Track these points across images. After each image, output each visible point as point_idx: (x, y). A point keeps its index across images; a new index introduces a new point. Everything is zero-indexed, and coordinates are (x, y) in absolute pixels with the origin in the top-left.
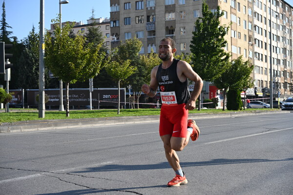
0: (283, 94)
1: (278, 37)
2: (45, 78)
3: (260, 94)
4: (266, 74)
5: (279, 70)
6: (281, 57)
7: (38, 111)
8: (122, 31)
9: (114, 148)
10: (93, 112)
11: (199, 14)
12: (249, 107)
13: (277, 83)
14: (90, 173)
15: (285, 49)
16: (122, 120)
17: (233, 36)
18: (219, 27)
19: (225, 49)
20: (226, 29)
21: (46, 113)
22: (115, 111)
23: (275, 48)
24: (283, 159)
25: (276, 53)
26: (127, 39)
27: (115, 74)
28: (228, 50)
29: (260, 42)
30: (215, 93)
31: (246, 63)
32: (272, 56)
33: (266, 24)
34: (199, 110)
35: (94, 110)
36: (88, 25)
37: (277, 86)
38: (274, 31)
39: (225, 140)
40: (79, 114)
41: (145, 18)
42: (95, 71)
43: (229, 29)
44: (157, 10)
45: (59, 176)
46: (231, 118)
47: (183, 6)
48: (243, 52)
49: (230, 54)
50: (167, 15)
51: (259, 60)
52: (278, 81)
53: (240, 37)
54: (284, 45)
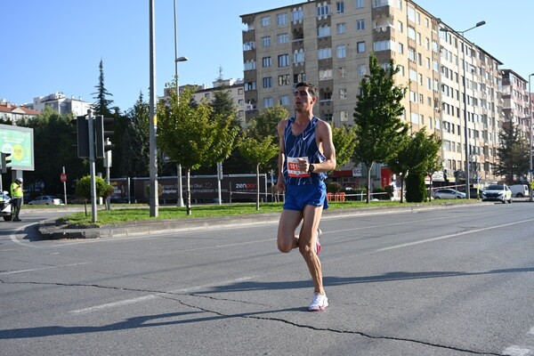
0: (484, 178)
1: (475, 100)
2: (158, 162)
3: (452, 179)
4: (459, 151)
5: (478, 145)
6: (480, 127)
7: (149, 207)
8: (260, 96)
9: (253, 257)
10: (223, 208)
11: (365, 71)
12: (436, 198)
13: (475, 163)
14: (222, 294)
15: (485, 117)
16: (263, 218)
17: (412, 100)
18: (393, 88)
19: (402, 118)
20: (403, 91)
21: (160, 210)
22: (252, 206)
23: (471, 115)
24: (486, 270)
25: (473, 122)
26: (267, 107)
27: (252, 155)
28: (405, 118)
29: (451, 108)
30: (389, 179)
31: (431, 137)
32: (468, 127)
33: (457, 82)
34: (367, 202)
35: (224, 205)
36: (214, 89)
37: (475, 168)
38: (469, 92)
39: (405, 245)
40: (204, 210)
41: (291, 77)
42: (225, 151)
43: (408, 90)
44: (307, 67)
45: (179, 298)
46: (412, 213)
47: (343, 60)
48: (427, 121)
49: (409, 125)
50: (321, 72)
51: (449, 131)
52: (476, 160)
53: (422, 101)
54: (483, 111)
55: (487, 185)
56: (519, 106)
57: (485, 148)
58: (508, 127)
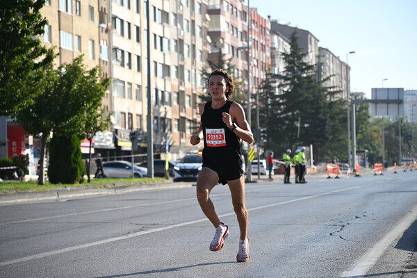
0: (177, 143)
1: (165, 15)
4: (139, 98)
5: (169, 89)
6: (172, 60)
13: (163, 119)
15: (180, 43)
17: (63, 9)
19: (44, 40)
23: (158, 39)
25: (162, 50)
28: (51, 42)
29: (126, 25)
30: (21, 143)
31: (93, 72)
32: (152, 58)
37: (164, 127)
38: (156, 2)
48: (87, 47)
49: (56, 51)
51: (123, 65)
52: (165, 115)
53: (79, 11)
54: (178, 33)
55: (182, 155)
56: (234, 28)
57: (180, 95)
58: (215, 60)
